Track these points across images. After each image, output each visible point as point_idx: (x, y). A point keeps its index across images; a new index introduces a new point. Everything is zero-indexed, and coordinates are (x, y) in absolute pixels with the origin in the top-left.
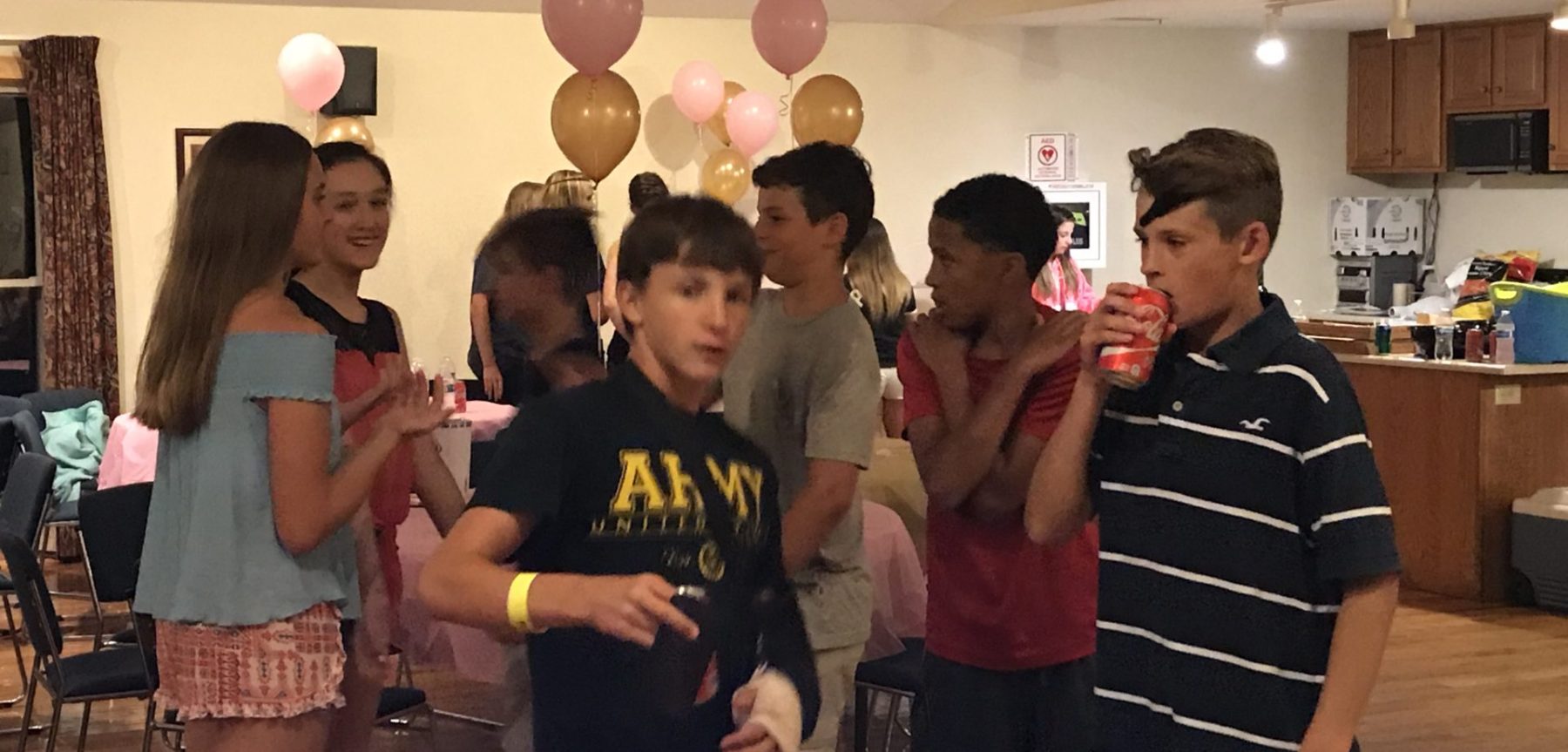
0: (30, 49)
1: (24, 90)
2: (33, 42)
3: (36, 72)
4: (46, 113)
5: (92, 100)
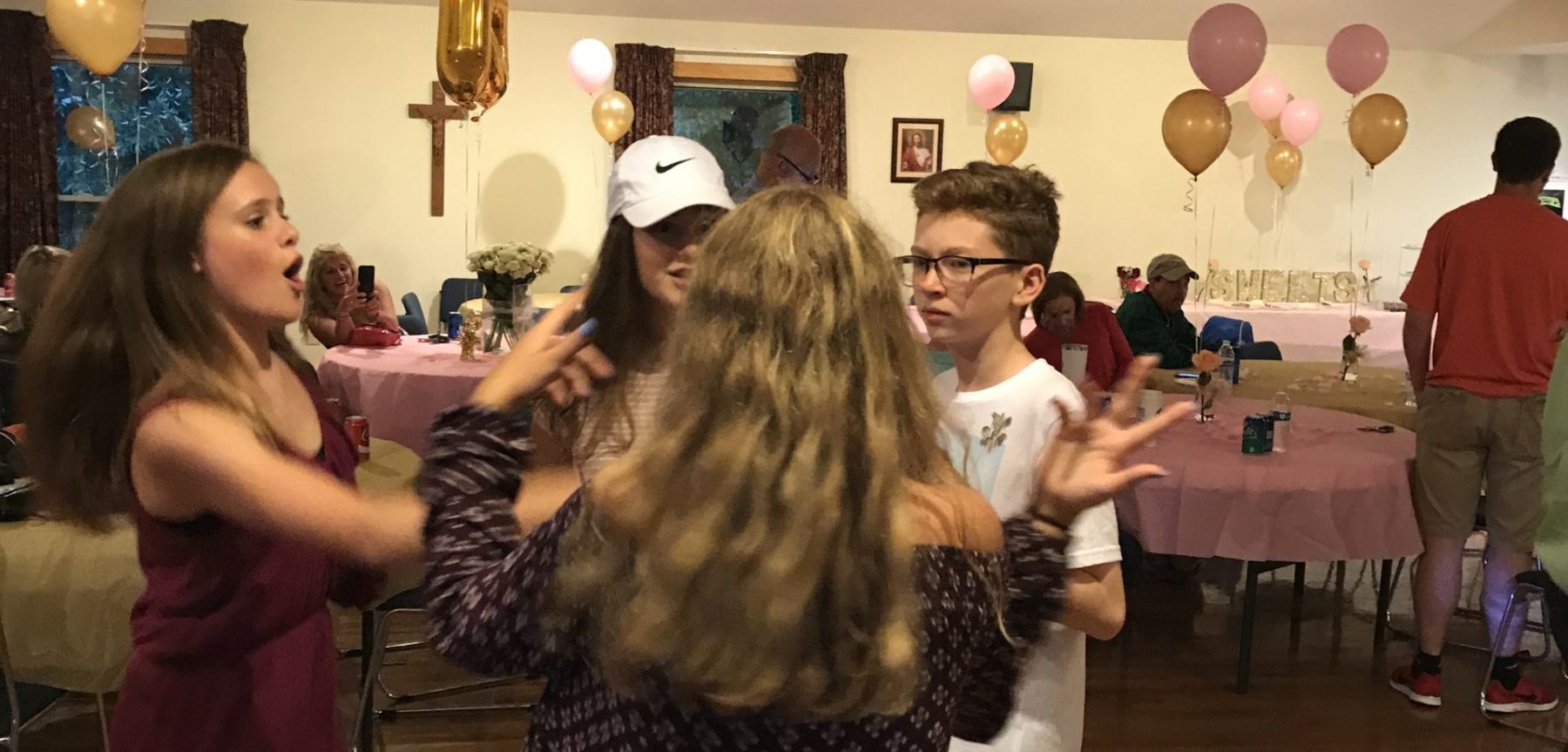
0: (802, 62)
1: (797, 89)
2: (806, 57)
3: (806, 78)
4: (810, 105)
5: (840, 98)
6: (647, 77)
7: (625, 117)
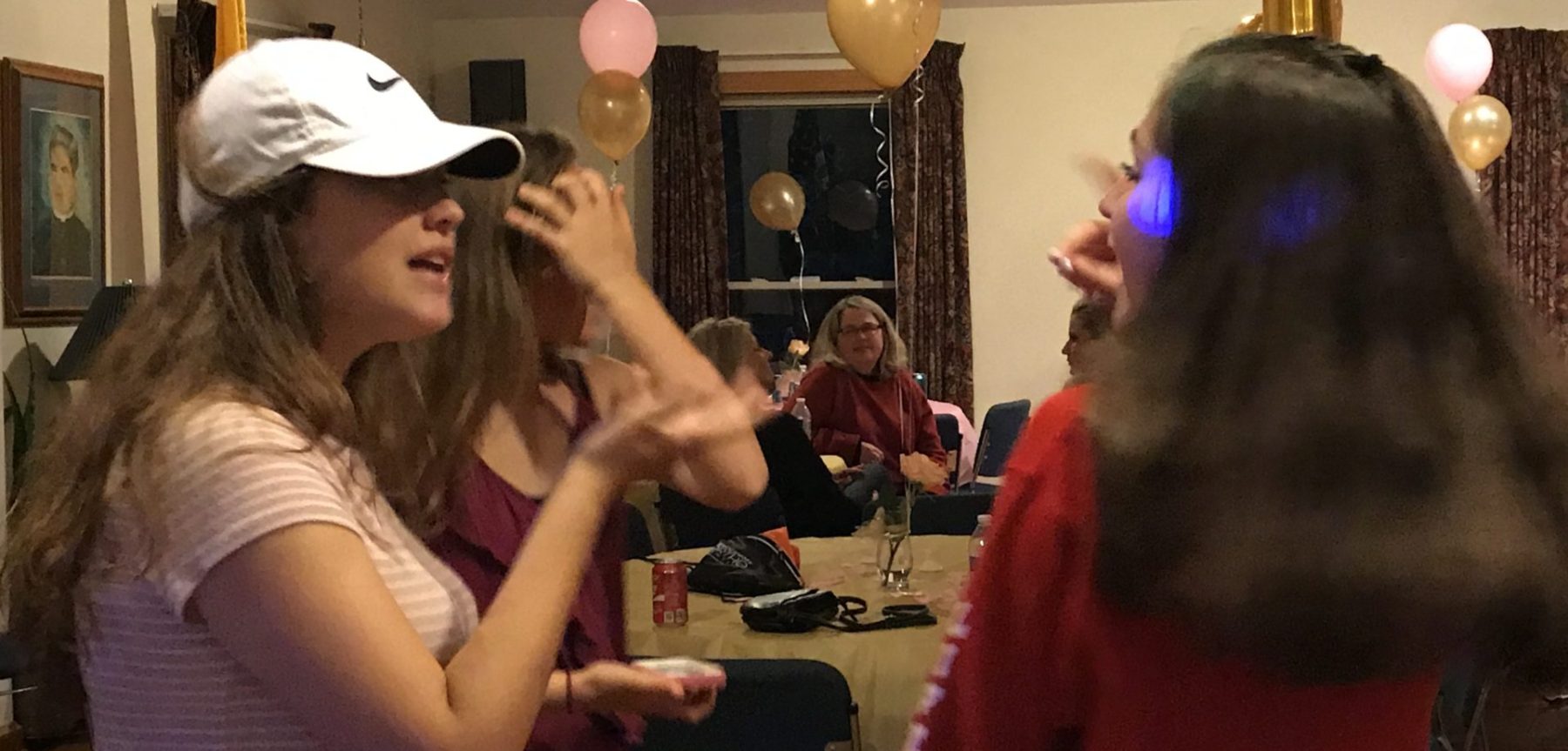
6: (1529, 75)
7: (1497, 132)
